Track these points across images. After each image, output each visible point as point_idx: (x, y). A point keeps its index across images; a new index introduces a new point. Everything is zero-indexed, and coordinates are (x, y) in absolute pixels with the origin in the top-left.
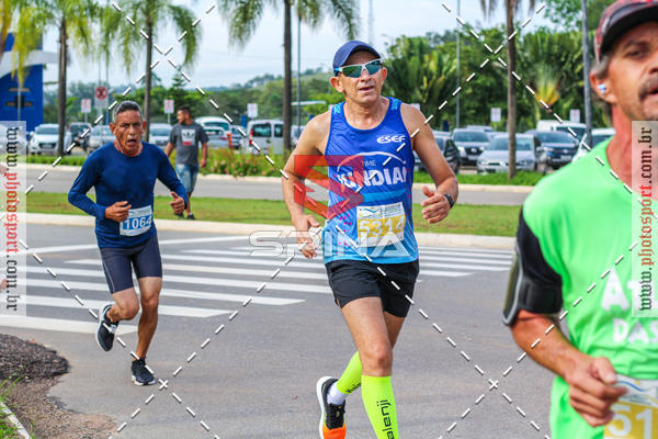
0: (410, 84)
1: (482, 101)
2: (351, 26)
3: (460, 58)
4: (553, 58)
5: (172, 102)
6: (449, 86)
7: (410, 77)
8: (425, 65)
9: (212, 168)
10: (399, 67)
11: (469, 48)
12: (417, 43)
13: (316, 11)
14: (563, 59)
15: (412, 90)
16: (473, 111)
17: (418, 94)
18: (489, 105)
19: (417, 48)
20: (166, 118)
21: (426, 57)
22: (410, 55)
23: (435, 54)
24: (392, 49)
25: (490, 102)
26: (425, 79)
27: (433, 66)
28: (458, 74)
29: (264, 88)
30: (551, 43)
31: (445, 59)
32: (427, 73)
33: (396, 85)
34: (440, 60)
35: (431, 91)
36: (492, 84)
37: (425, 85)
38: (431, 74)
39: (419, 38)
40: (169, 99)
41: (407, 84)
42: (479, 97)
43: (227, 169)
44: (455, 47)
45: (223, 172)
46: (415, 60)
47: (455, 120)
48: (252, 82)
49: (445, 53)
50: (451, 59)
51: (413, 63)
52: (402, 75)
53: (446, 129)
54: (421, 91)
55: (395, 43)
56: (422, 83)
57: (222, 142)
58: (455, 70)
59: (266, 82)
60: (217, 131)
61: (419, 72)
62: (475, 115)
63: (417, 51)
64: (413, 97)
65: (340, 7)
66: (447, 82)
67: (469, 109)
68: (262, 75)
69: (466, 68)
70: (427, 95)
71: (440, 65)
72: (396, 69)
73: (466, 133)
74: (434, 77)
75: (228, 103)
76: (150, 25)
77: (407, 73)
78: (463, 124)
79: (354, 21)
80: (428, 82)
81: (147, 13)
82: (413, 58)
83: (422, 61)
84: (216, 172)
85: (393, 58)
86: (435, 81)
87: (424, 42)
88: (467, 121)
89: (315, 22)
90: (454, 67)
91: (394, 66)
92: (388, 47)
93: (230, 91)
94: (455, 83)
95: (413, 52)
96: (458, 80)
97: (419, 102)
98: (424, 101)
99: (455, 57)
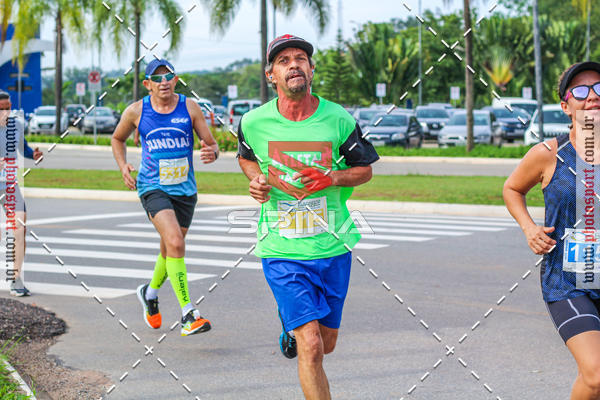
0: (377, 66)
1: (443, 80)
2: (322, 14)
3: (422, 42)
4: (507, 40)
6: (412, 67)
7: (376, 60)
8: (390, 49)
12: (382, 29)
14: (516, 41)
15: (378, 71)
16: (434, 90)
17: (383, 75)
18: (449, 85)
19: (382, 33)
21: (391, 41)
22: (376, 39)
23: (399, 38)
24: (360, 34)
25: (450, 81)
26: (390, 61)
27: (397, 49)
28: (420, 56)
29: (243, 71)
30: (505, 27)
31: (408, 42)
32: (392, 55)
33: (363, 67)
34: (404, 44)
35: (395, 72)
36: (451, 65)
37: (390, 67)
38: (396, 57)
39: (384, 24)
41: (373, 66)
42: (440, 77)
44: (417, 31)
47: (418, 98)
48: (232, 66)
49: (408, 37)
50: (414, 43)
51: (379, 47)
52: (369, 57)
53: (410, 105)
54: (387, 73)
55: (362, 29)
56: (387, 65)
58: (417, 53)
59: (245, 66)
61: (384, 55)
62: (436, 93)
63: (382, 36)
64: (379, 78)
66: (410, 64)
67: (430, 88)
68: (241, 59)
69: (427, 51)
70: (392, 75)
71: (404, 49)
72: (363, 53)
73: (428, 110)
74: (398, 60)
75: (210, 85)
76: (138, 14)
77: (373, 56)
78: (425, 100)
79: (324, 9)
80: (393, 64)
81: (135, 5)
82: (379, 43)
83: (387, 44)
85: (360, 43)
86: (399, 63)
87: (389, 28)
88: (428, 99)
89: (289, 10)
90: (416, 50)
91: (361, 50)
92: (356, 32)
93: (211, 75)
94: (417, 65)
95: (379, 36)
96: (420, 62)
97: (385, 82)
98: (390, 81)
99: (417, 41)
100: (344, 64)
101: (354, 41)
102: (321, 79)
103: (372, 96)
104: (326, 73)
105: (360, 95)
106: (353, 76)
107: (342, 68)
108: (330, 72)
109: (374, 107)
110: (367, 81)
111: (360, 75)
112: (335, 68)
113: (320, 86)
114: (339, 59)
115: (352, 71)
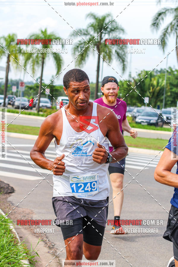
0: (146, 89)
1: (174, 98)
2: (124, 65)
3: (167, 80)
5: (49, 90)
6: (161, 91)
7: (146, 87)
8: (152, 82)
11: (170, 76)
12: (149, 73)
13: (110, 58)
15: (146, 92)
16: (170, 102)
17: (148, 94)
18: (177, 100)
21: (153, 79)
22: (146, 78)
23: (156, 78)
24: (139, 75)
26: (151, 88)
27: (155, 83)
28: (165, 86)
31: (160, 80)
32: (152, 85)
34: (158, 81)
35: (153, 93)
37: (151, 90)
38: (154, 86)
39: (150, 71)
41: (144, 89)
42: (173, 96)
44: (164, 75)
46: (148, 80)
47: (162, 105)
49: (160, 77)
50: (163, 80)
53: (159, 108)
54: (150, 93)
55: (140, 72)
56: (150, 89)
58: (164, 85)
60: (66, 103)
61: (149, 85)
63: (149, 76)
64: (146, 95)
65: (120, 57)
66: (160, 90)
67: (168, 101)
69: (168, 84)
70: (152, 94)
71: (158, 83)
73: (167, 111)
76: (43, 59)
77: (144, 85)
78: (166, 106)
79: (125, 63)
80: (153, 89)
83: (151, 80)
85: (139, 78)
86: (155, 89)
87: (152, 73)
88: (167, 106)
92: (138, 74)
94: (163, 91)
96: (165, 90)
97: (149, 97)
98: (151, 96)
99: (164, 80)
101: (137, 78)
103: (142, 103)
104: (123, 91)
105: (137, 101)
106: (135, 93)
109: (143, 107)
112: (127, 89)
114: (129, 86)
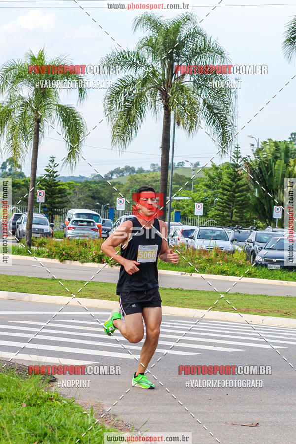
0: (274, 188)
2: (224, 133)
5: (43, 192)
7: (275, 180)
9: (90, 257)
10: (264, 169)
12: (282, 147)
13: (193, 117)
19: (283, 152)
20: (38, 207)
21: (291, 161)
24: (258, 151)
29: (125, 180)
39: (284, 142)
40: (41, 189)
43: (104, 259)
45: (101, 262)
46: (280, 163)
48: (112, 173)
51: (279, 165)
52: (267, 177)
57: (93, 232)
59: (127, 174)
60: (89, 222)
61: (283, 174)
63: (282, 155)
65: (215, 115)
68: (122, 167)
72: (261, 172)
75: (90, 194)
76: (38, 121)
79: (228, 128)
81: (36, 111)
83: (287, 165)
84: (93, 261)
85: (258, 160)
87: (290, 146)
89: (191, 127)
91: (259, 168)
93: (90, 182)
95: (279, 155)
100: (240, 182)
102: (214, 196)
103: (268, 218)
104: (220, 190)
105: (254, 216)
106: (249, 195)
107: (238, 186)
108: (224, 189)
109: (269, 230)
110: (264, 201)
111: (256, 195)
112: (231, 186)
113: (212, 202)
114: (235, 177)
115: (248, 190)
